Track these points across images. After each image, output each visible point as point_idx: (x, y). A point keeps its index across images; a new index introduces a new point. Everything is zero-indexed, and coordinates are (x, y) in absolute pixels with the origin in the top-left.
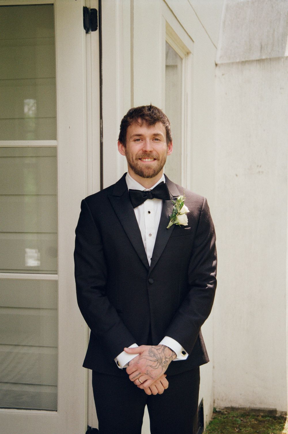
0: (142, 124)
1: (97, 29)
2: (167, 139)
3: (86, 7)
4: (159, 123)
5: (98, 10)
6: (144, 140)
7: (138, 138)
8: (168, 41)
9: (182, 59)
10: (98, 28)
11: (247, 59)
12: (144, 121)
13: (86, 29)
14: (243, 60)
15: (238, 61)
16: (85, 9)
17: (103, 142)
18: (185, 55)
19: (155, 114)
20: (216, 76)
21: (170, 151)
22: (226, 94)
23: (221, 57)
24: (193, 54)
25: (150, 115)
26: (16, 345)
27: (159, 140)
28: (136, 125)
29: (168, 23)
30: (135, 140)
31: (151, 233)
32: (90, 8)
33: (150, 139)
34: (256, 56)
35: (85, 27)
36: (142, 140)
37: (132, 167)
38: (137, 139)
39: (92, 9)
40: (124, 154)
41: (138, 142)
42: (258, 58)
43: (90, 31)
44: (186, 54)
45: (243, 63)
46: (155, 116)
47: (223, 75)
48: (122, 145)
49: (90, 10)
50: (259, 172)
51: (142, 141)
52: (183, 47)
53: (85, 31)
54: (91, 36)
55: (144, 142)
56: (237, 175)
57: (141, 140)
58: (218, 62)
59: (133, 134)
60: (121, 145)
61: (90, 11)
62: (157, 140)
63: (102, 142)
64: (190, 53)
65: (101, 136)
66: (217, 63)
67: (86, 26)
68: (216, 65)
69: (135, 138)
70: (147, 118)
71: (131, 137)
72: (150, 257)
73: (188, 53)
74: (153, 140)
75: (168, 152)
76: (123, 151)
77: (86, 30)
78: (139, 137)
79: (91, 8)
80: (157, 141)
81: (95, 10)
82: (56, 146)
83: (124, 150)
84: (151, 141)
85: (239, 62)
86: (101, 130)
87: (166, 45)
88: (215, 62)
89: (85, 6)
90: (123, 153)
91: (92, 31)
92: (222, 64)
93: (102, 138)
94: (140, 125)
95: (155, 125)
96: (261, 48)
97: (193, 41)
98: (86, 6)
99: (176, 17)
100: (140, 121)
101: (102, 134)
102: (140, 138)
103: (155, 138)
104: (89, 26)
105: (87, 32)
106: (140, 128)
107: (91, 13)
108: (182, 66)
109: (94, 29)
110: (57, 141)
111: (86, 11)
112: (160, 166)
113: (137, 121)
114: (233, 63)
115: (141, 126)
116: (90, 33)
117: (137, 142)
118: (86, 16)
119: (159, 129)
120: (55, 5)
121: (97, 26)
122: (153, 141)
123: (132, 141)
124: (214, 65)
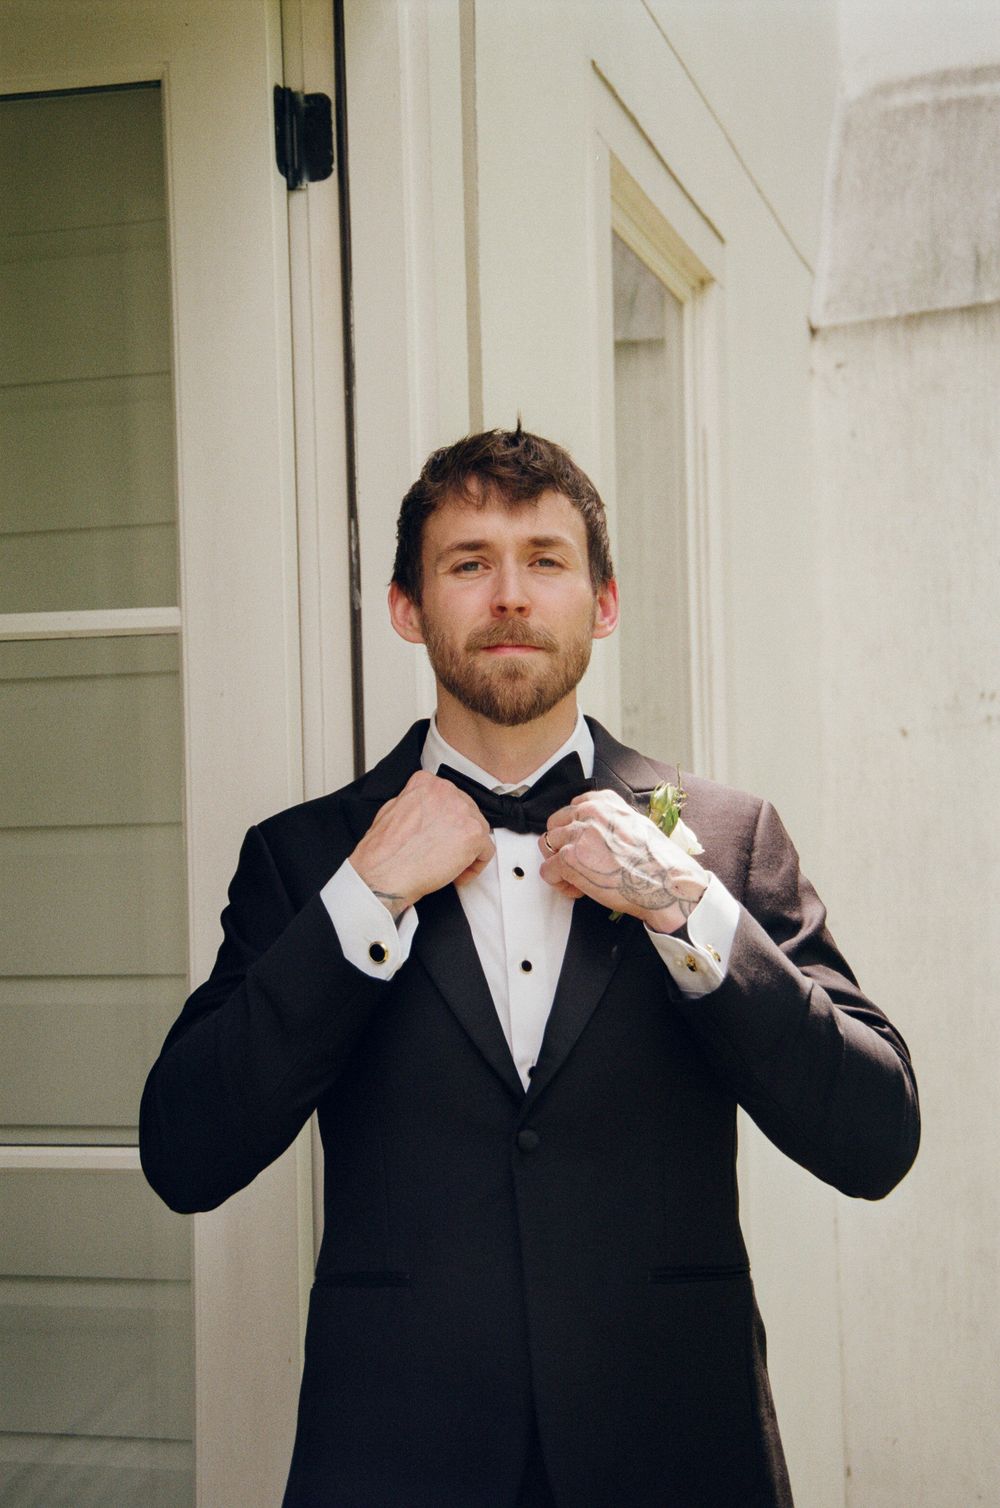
0: (485, 497)
1: (331, 170)
2: (590, 565)
3: (289, 90)
4: (554, 495)
5: (332, 97)
6: (496, 566)
7: (467, 557)
8: (622, 234)
9: (680, 304)
10: (335, 166)
11: (925, 307)
12: (493, 487)
13: (290, 173)
14: (913, 309)
15: (893, 313)
16: (284, 98)
17: (360, 610)
18: (693, 288)
19: (535, 458)
20: (812, 372)
21: (607, 620)
22: (853, 435)
23: (828, 304)
24: (722, 287)
25: (517, 462)
26: (61, 1436)
27: (560, 566)
28: (462, 503)
29: (619, 163)
30: (457, 570)
31: (529, 960)
32: (303, 93)
33: (518, 561)
34: (960, 294)
35: (283, 164)
36: (487, 568)
37: (453, 684)
38: (463, 561)
39: (309, 98)
40: (418, 636)
41: (472, 574)
42: (966, 303)
43: (305, 181)
44: (697, 284)
45: (913, 320)
46: (537, 464)
47: (839, 366)
48: (410, 602)
49: (301, 98)
50: (989, 719)
51: (486, 571)
52: (685, 259)
53: (283, 180)
54: (308, 199)
55: (493, 572)
56: (904, 733)
57: (480, 566)
58: (820, 322)
59: (447, 544)
60: (402, 603)
61: (303, 105)
62: (550, 563)
63: (357, 608)
64: (712, 280)
65: (354, 583)
66: (816, 323)
67: (289, 163)
68: (813, 331)
69: (458, 558)
70: (504, 471)
71: (439, 559)
72: (523, 1063)
73: (704, 283)
74: (530, 565)
75: (599, 622)
76: (411, 624)
77: (287, 177)
78: (474, 553)
79: (309, 91)
80: (546, 569)
81: (321, 99)
82: (177, 628)
83: (416, 623)
84: (525, 568)
85: (896, 319)
86: (354, 560)
87: (614, 247)
88: (809, 322)
89: (281, 85)
90: (410, 634)
91: (314, 178)
92: (835, 329)
93: (357, 591)
94: (475, 501)
95: (539, 502)
96: (978, 262)
97: (721, 239)
98: (287, 86)
99: (650, 144)
100: (473, 486)
101: (355, 576)
102: (478, 557)
103: (540, 555)
104: (300, 163)
105: (292, 186)
106: (474, 515)
107: (306, 109)
108: (681, 330)
109: (320, 174)
110: (181, 607)
111: (288, 108)
112: (562, 677)
113: (461, 490)
114: (873, 324)
115: (480, 507)
116: (304, 187)
117: (464, 574)
118: (288, 126)
119: (555, 517)
120: (166, 88)
121: (332, 162)
122: (529, 569)
123: (445, 573)
124: (807, 333)
